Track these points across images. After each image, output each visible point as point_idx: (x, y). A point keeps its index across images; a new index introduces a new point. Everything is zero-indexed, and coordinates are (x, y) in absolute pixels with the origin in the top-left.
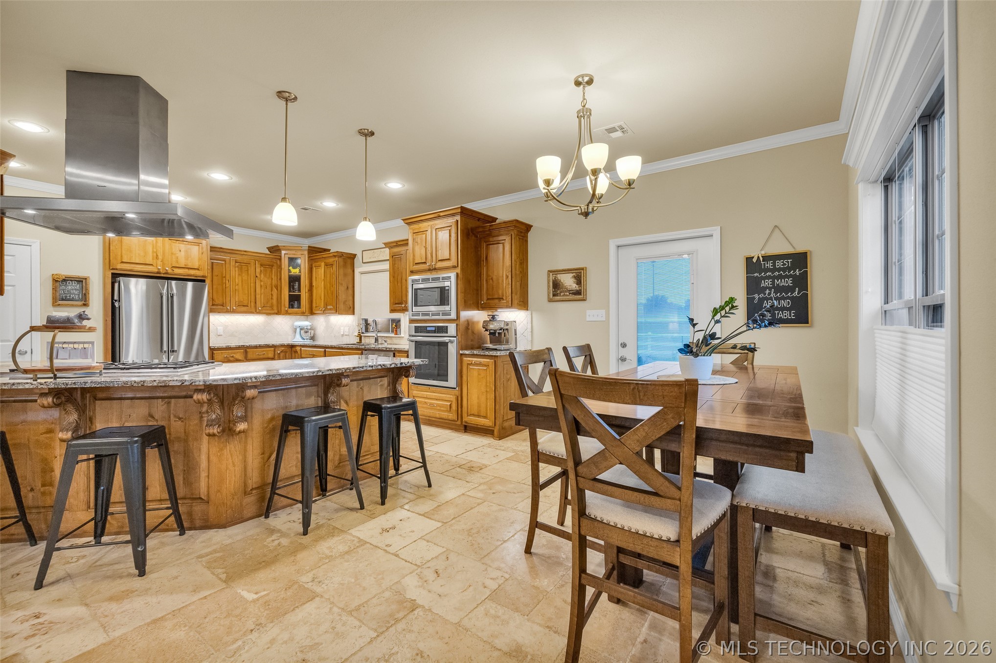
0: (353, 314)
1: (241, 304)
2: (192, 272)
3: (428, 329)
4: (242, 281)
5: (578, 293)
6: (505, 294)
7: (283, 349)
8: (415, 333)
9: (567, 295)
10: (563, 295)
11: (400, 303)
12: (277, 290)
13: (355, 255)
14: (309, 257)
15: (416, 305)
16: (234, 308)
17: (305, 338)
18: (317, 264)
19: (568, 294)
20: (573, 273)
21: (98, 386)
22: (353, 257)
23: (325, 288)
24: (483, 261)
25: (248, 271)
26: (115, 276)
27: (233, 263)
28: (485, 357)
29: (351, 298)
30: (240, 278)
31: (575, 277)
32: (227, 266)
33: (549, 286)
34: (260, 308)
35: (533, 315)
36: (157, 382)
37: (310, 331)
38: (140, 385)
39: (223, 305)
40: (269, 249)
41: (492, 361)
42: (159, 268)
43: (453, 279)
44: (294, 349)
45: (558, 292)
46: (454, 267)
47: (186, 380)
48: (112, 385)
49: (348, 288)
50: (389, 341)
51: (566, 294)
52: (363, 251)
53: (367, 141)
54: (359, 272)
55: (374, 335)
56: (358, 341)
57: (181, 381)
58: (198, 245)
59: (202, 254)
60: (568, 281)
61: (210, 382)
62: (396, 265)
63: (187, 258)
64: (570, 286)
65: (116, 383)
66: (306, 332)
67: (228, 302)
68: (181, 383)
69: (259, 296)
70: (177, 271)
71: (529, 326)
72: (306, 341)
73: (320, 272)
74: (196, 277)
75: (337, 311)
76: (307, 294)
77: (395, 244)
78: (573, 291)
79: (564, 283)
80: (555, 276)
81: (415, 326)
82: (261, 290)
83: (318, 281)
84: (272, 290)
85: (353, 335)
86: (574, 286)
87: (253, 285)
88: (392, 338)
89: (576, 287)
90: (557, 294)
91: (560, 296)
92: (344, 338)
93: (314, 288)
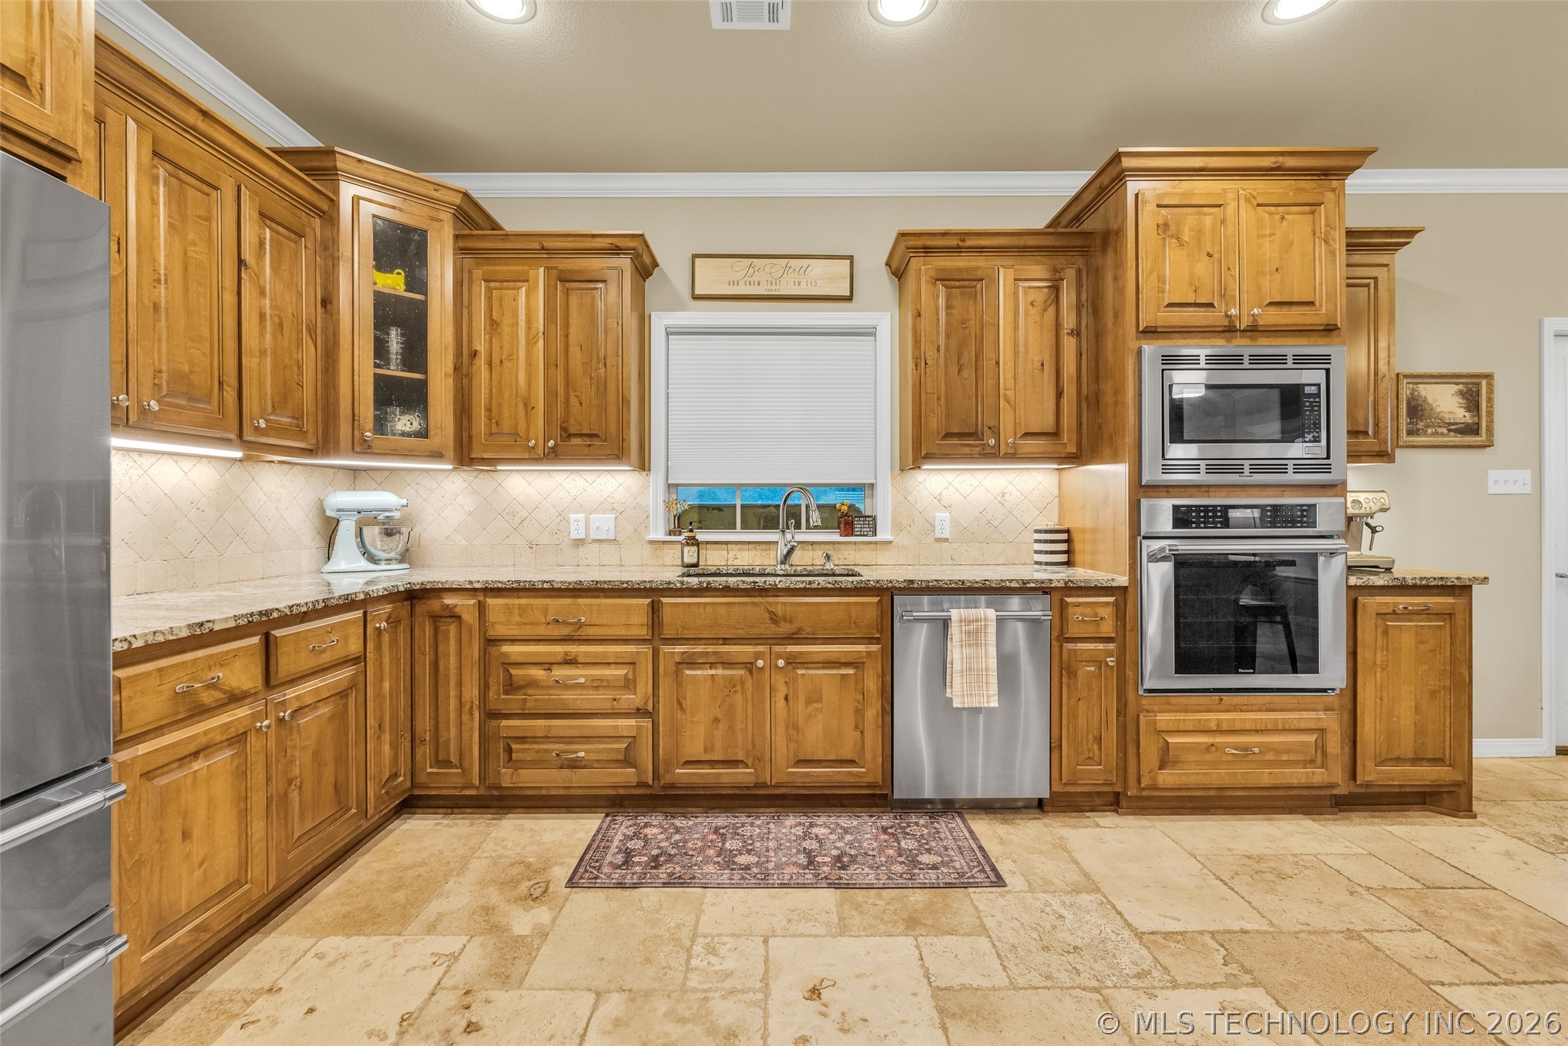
0: (642, 464)
3: (1231, 513)
5: (1472, 429)
7: (389, 608)
9: (1442, 434)
10: (1432, 434)
12: (318, 348)
13: (654, 266)
14: (458, 238)
15: (1177, 435)
18: (502, 270)
19: (1445, 431)
20: (1457, 384)
23: (551, 364)
27: (140, 153)
30: (177, 245)
31: (1461, 393)
33: (1399, 412)
34: (260, 423)
37: (401, 528)
41: (1463, 599)
45: (1421, 425)
46: (1328, 331)
51: (1440, 430)
52: (695, 256)
54: (669, 327)
60: (1446, 402)
62: (955, 311)
64: (1450, 413)
66: (389, 533)
69: (254, 361)
72: (383, 566)
73: (521, 302)
75: (625, 453)
76: (451, 380)
77: (954, 242)
78: (1456, 426)
79: (1434, 406)
80: (1413, 389)
81: (1176, 508)
82: (262, 335)
83: (506, 338)
84: (299, 344)
85: (651, 542)
86: (1461, 415)
87: (229, 299)
88: (842, 547)
89: (1465, 416)
90: (1418, 430)
91: (1425, 434)
92: (591, 553)
93: (481, 362)
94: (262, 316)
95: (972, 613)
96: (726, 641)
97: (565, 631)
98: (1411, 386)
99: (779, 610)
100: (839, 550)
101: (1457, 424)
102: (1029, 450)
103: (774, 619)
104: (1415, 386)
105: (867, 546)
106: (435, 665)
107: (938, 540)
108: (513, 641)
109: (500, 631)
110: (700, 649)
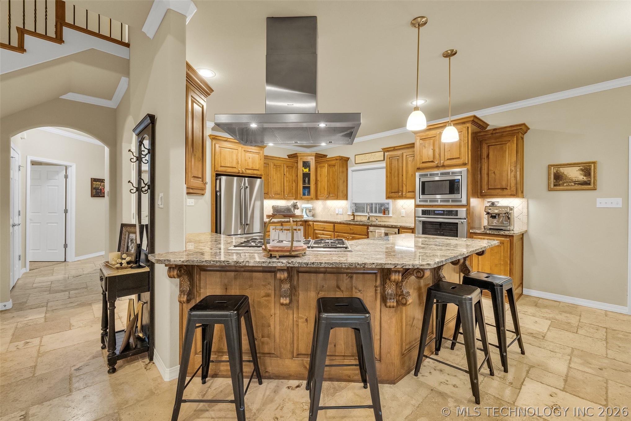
0: (347, 199)
1: (276, 193)
2: (255, 172)
3: (436, 212)
4: (277, 178)
5: (586, 183)
6: (509, 185)
7: (301, 223)
8: (422, 215)
9: (572, 185)
10: (567, 185)
11: (396, 192)
12: (295, 183)
13: (348, 159)
14: (315, 161)
15: (423, 193)
16: (273, 195)
17: (309, 215)
18: (322, 165)
19: (573, 184)
20: (579, 166)
21: (330, 266)
22: (347, 159)
23: (328, 181)
24: (484, 158)
25: (280, 171)
26: (217, 175)
27: (272, 166)
28: (499, 236)
29: (346, 188)
30: (276, 175)
31: (582, 170)
32: (270, 167)
33: (549, 179)
34: (286, 196)
35: (529, 202)
36: (375, 264)
37: (312, 211)
38: (362, 267)
39: (267, 194)
40: (288, 156)
41: (508, 239)
42: (240, 169)
43: (464, 174)
44: (307, 223)
45: (561, 182)
46: (464, 164)
47: (398, 264)
48: (340, 266)
49: (344, 181)
50: (379, 219)
51: (570, 184)
52: (355, 155)
53: (451, 60)
54: (352, 170)
55: (367, 214)
56: (353, 219)
57: (394, 264)
58: (259, 154)
59: (261, 160)
60: (573, 173)
61: (418, 266)
62: (393, 164)
63: (253, 163)
64: (576, 178)
65: (343, 265)
66: (310, 211)
67: (270, 192)
68: (394, 266)
69: (286, 187)
70: (248, 172)
71: (525, 211)
72: (309, 217)
73: (325, 170)
74: (257, 175)
75: (337, 198)
76: (314, 186)
77: (392, 149)
78: (579, 182)
79: (568, 175)
80: (557, 170)
81: (422, 210)
82: (287, 183)
83: (322, 177)
84: (292, 183)
85: (348, 215)
86: (581, 177)
87: (282, 180)
88: (382, 217)
89: (583, 178)
90: (560, 184)
91: (563, 186)
92: (339, 216)
93: (319, 182)
94: (287, 181)
95: (380, 231)
96: (344, 233)
97: (323, 229)
98: (556, 169)
99: (351, 228)
100: (381, 218)
101: (579, 181)
102: (409, 196)
103: (351, 229)
104: (558, 169)
105: (387, 217)
106: (308, 233)
107: (402, 217)
108: (317, 230)
109: (315, 228)
110: (340, 234)
